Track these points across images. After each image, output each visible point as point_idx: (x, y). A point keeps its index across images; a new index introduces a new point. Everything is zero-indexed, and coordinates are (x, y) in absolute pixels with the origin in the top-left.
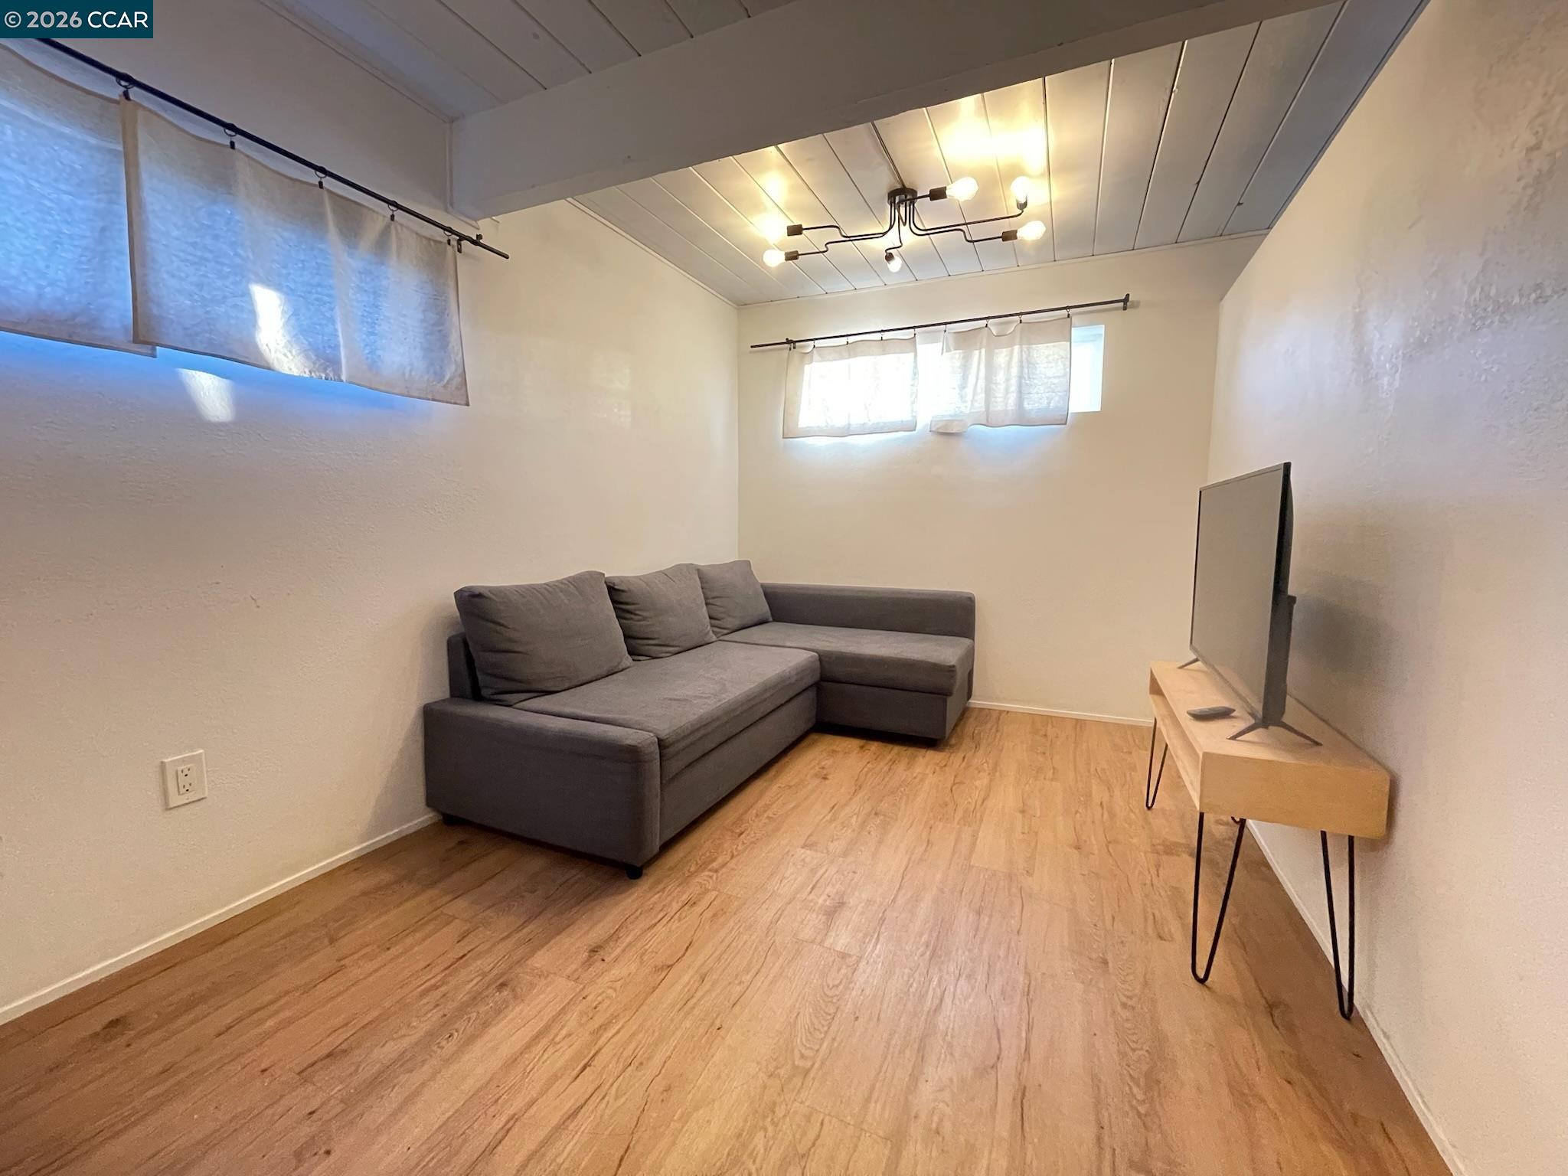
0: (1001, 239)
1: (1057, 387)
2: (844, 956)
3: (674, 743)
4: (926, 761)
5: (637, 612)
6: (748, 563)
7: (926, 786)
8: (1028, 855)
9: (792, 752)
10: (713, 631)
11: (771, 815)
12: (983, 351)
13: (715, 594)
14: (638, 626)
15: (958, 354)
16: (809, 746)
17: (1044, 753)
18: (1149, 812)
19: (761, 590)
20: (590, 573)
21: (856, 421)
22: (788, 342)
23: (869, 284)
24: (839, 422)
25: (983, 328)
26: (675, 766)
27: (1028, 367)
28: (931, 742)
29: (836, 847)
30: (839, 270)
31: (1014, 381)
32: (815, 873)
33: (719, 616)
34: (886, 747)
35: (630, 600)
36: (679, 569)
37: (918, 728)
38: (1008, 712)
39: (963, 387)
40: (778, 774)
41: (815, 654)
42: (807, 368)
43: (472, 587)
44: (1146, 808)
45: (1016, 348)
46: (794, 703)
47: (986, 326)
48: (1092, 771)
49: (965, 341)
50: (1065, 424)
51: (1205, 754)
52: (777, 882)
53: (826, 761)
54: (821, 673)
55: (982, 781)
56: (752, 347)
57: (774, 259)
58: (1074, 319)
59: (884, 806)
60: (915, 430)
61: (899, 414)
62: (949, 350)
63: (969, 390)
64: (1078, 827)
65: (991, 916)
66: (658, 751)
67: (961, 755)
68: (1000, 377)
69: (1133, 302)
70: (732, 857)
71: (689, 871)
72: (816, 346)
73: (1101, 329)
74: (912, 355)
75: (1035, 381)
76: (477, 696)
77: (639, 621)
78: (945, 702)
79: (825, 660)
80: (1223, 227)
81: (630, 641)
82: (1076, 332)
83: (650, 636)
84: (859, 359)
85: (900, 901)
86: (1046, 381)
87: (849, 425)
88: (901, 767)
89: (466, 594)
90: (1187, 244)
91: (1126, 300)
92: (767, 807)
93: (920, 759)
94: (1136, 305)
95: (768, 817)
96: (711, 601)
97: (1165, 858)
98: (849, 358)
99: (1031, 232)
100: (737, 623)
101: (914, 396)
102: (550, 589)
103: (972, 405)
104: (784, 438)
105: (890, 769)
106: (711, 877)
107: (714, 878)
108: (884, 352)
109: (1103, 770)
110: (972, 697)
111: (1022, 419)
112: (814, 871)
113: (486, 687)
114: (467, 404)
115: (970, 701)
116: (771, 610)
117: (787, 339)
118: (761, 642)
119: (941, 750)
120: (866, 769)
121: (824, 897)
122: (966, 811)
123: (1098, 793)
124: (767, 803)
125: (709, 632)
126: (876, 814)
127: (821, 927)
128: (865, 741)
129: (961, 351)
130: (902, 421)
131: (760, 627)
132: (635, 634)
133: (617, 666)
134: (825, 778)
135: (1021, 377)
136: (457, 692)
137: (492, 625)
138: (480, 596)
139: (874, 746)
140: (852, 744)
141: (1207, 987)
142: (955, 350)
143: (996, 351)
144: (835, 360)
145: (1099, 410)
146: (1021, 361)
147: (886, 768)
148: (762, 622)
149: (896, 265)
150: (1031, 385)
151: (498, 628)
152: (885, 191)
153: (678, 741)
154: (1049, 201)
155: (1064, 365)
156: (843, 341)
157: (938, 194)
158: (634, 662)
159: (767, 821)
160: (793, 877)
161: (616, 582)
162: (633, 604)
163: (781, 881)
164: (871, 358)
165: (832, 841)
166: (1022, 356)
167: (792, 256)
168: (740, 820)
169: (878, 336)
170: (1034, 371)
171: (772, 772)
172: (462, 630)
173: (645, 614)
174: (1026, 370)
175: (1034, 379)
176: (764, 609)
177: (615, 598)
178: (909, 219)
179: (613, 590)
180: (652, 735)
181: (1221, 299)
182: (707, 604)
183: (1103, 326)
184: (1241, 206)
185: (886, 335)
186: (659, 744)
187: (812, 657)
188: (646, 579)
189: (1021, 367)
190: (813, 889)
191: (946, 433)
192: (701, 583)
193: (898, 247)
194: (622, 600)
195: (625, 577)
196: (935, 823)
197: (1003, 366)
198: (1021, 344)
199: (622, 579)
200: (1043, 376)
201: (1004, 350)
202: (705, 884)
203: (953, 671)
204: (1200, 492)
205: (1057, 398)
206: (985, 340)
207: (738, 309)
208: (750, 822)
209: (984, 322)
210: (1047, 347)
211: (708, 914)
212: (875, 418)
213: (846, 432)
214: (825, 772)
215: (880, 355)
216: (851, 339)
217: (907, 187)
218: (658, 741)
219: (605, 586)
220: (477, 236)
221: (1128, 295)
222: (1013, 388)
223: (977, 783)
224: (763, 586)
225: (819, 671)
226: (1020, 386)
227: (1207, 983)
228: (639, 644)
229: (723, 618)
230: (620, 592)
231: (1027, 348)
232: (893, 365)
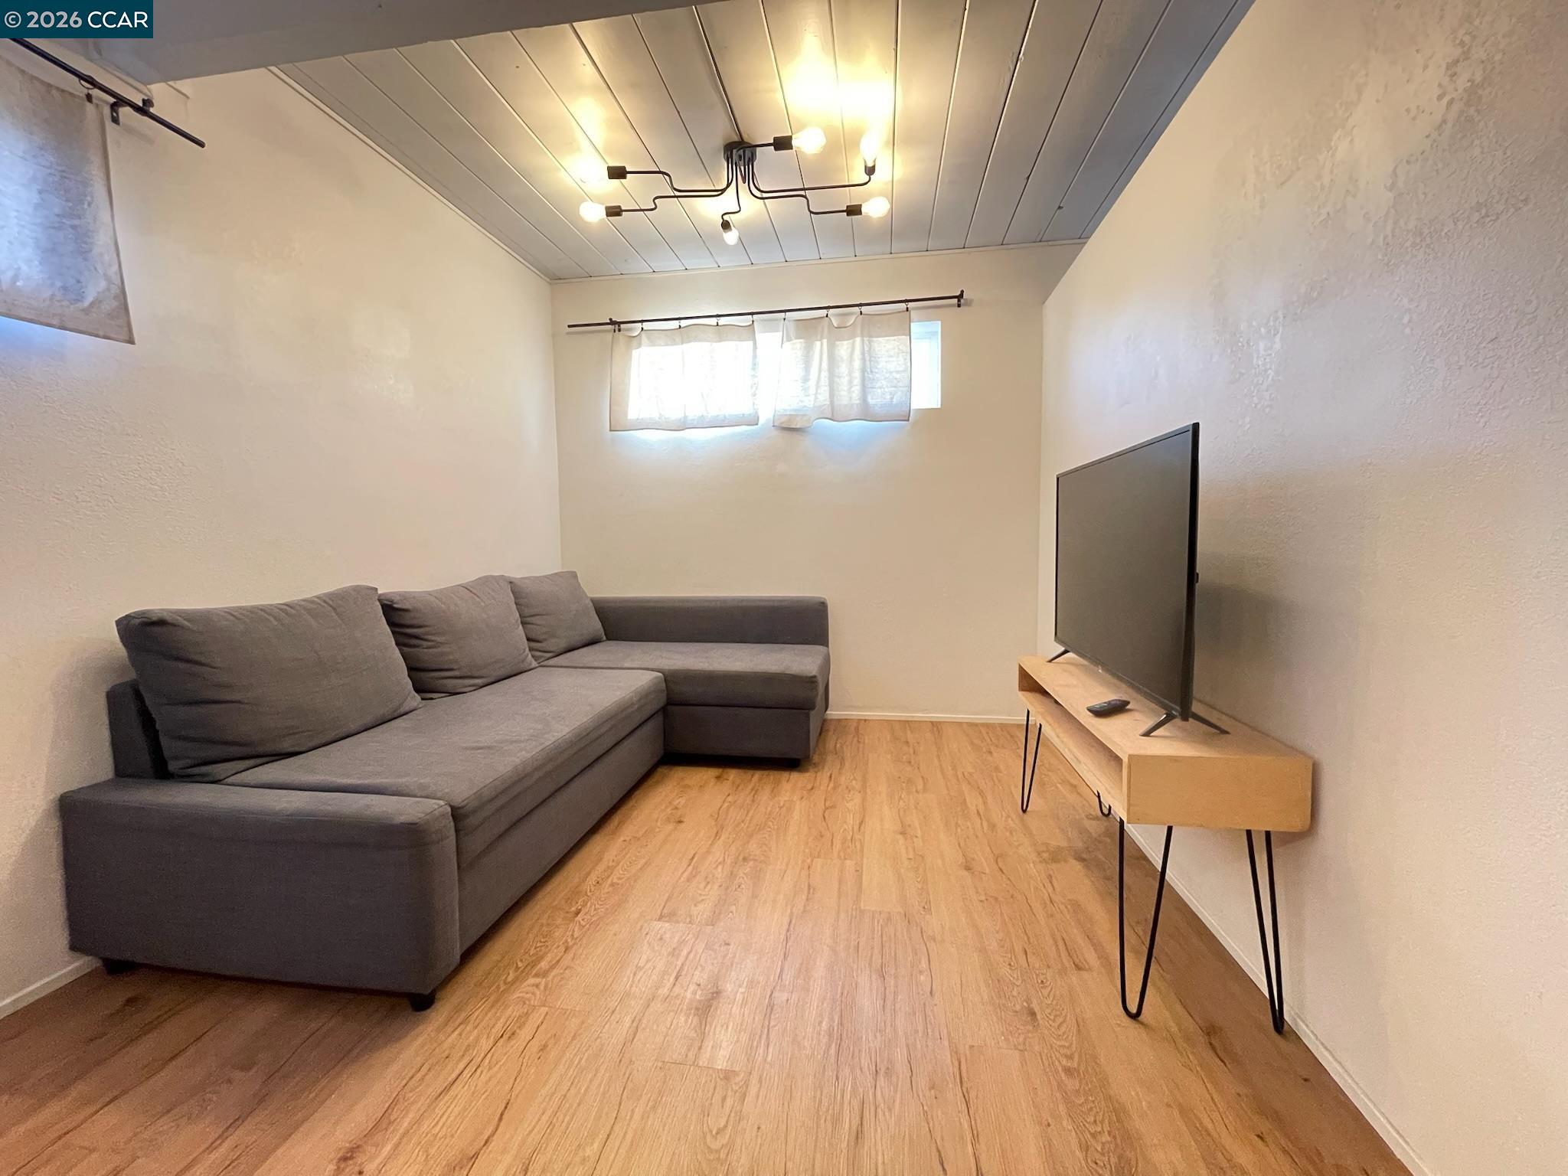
0: (845, 214)
1: (898, 382)
2: (727, 1076)
3: (474, 811)
4: (792, 783)
5: (429, 637)
6: (574, 575)
7: (796, 815)
8: (920, 886)
9: (637, 793)
10: (533, 656)
11: (615, 881)
12: (825, 341)
13: (535, 611)
14: (425, 654)
15: (799, 344)
16: (658, 782)
17: (910, 762)
18: (1025, 815)
19: (591, 604)
20: (357, 589)
21: (693, 414)
22: (612, 322)
23: (701, 263)
24: (674, 414)
25: (823, 317)
26: (476, 843)
27: (870, 361)
28: (792, 763)
29: (702, 911)
30: (669, 241)
31: (857, 374)
32: (679, 955)
33: (541, 638)
34: (745, 773)
35: (415, 622)
36: (485, 581)
37: (780, 748)
38: (865, 720)
39: (806, 379)
40: (621, 823)
41: (661, 674)
42: (635, 353)
43: (148, 611)
44: (1021, 811)
45: (858, 340)
46: (639, 733)
47: (827, 316)
48: (960, 776)
49: (807, 330)
50: (908, 420)
51: (1131, 757)
52: (629, 977)
53: (680, 799)
54: (668, 694)
55: (853, 802)
56: (569, 326)
57: (593, 214)
58: (913, 314)
59: (753, 847)
60: (757, 424)
61: (741, 407)
62: (789, 340)
63: (812, 383)
64: (962, 844)
65: (896, 977)
66: (452, 824)
67: (826, 773)
68: (843, 369)
69: (966, 299)
70: (567, 949)
71: (505, 983)
72: (645, 328)
73: (937, 326)
74: (751, 343)
75: (878, 375)
76: (162, 772)
77: (428, 648)
78: (808, 716)
79: (672, 680)
80: (1042, 233)
81: (416, 674)
82: (915, 327)
83: (442, 667)
84: (693, 344)
85: (788, 977)
86: (888, 375)
87: (685, 417)
88: (764, 796)
89: (137, 621)
90: (1011, 246)
91: (960, 297)
92: (610, 869)
93: (784, 783)
94: (969, 303)
95: (612, 885)
96: (529, 619)
97: (1054, 866)
98: (682, 343)
99: (876, 209)
100: (563, 644)
101: (754, 388)
102: (289, 610)
103: (816, 398)
104: (610, 431)
105: (753, 801)
106: (537, 986)
107: (542, 987)
108: (721, 339)
109: (971, 774)
110: (829, 709)
111: (867, 414)
112: (674, 953)
113: (176, 758)
114: (131, 341)
115: (827, 712)
116: (604, 627)
117: (610, 319)
118: (596, 664)
119: (807, 771)
120: (726, 805)
121: (692, 988)
122: (844, 841)
123: (973, 801)
124: (611, 864)
125: (527, 656)
126: (745, 859)
127: (693, 1034)
128: (720, 770)
129: (802, 340)
130: (743, 415)
131: (590, 648)
132: (425, 665)
133: (400, 706)
134: (680, 822)
135: (863, 370)
136: (124, 771)
137: (182, 666)
138: (161, 623)
139: (733, 774)
140: (707, 774)
141: (1142, 1023)
142: (796, 338)
143: (837, 343)
144: (667, 345)
145: (939, 406)
146: (863, 354)
147: (749, 800)
148: (593, 642)
149: (731, 237)
150: (874, 380)
151: (196, 669)
152: (720, 143)
153: (482, 806)
154: (891, 179)
155: (905, 359)
156: (675, 324)
157: (782, 144)
158: (423, 701)
159: (611, 889)
160: (649, 965)
161: (396, 598)
162: (420, 627)
163: (635, 975)
164: (707, 344)
165: (695, 905)
166: (864, 348)
167: (614, 212)
168: (576, 892)
169: (713, 321)
170: (876, 364)
171: (615, 820)
172: (132, 675)
173: (438, 639)
174: (868, 363)
175: (876, 373)
176: (596, 626)
177: (396, 620)
178: (749, 177)
179: (390, 610)
180: (442, 803)
181: (1044, 302)
182: (523, 623)
183: (940, 322)
184: (1061, 210)
185: (723, 321)
186: (453, 815)
187: (657, 678)
188: (440, 594)
189: (864, 359)
190: (677, 978)
191: (790, 428)
192: (515, 598)
193: (737, 212)
194: (402, 622)
195: (409, 592)
196: (812, 861)
197: (845, 358)
198: (862, 336)
199: (405, 596)
200: (885, 371)
201: (845, 342)
202: (529, 1000)
203: (813, 682)
204: (1058, 479)
205: (899, 394)
206: (826, 330)
207: (551, 284)
208: (589, 894)
209: (824, 312)
210: (888, 340)
211: (535, 1045)
212: (713, 412)
213: (682, 426)
214: (679, 813)
215: (716, 342)
216: (684, 323)
217: (745, 140)
218: (452, 810)
219: (378, 603)
220: (144, 100)
221: (962, 292)
222: (857, 381)
223: (850, 805)
224: (593, 601)
225: (665, 694)
226: (863, 379)
227: (1141, 1018)
228: (432, 678)
229: (545, 640)
230: (400, 613)
231: (868, 340)
232: (731, 352)
